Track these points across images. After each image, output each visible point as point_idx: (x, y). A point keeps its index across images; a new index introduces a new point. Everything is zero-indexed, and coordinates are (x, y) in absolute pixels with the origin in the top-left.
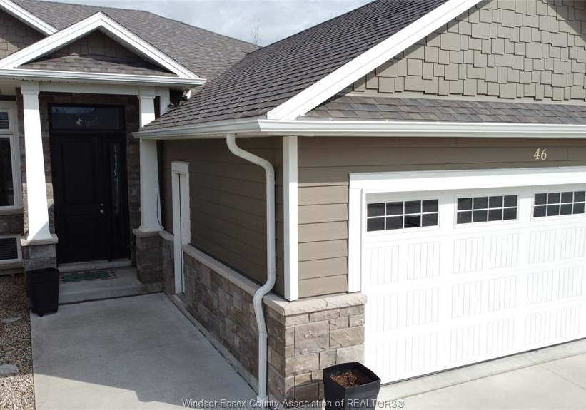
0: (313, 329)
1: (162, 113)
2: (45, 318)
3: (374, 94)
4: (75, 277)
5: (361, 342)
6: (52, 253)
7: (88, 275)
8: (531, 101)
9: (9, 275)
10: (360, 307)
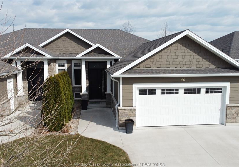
0: (124, 112)
1: (112, 65)
2: (84, 111)
3: (139, 69)
4: (93, 103)
5: (135, 117)
6: (87, 97)
7: (95, 103)
8: (180, 68)
9: (79, 102)
10: (135, 110)
